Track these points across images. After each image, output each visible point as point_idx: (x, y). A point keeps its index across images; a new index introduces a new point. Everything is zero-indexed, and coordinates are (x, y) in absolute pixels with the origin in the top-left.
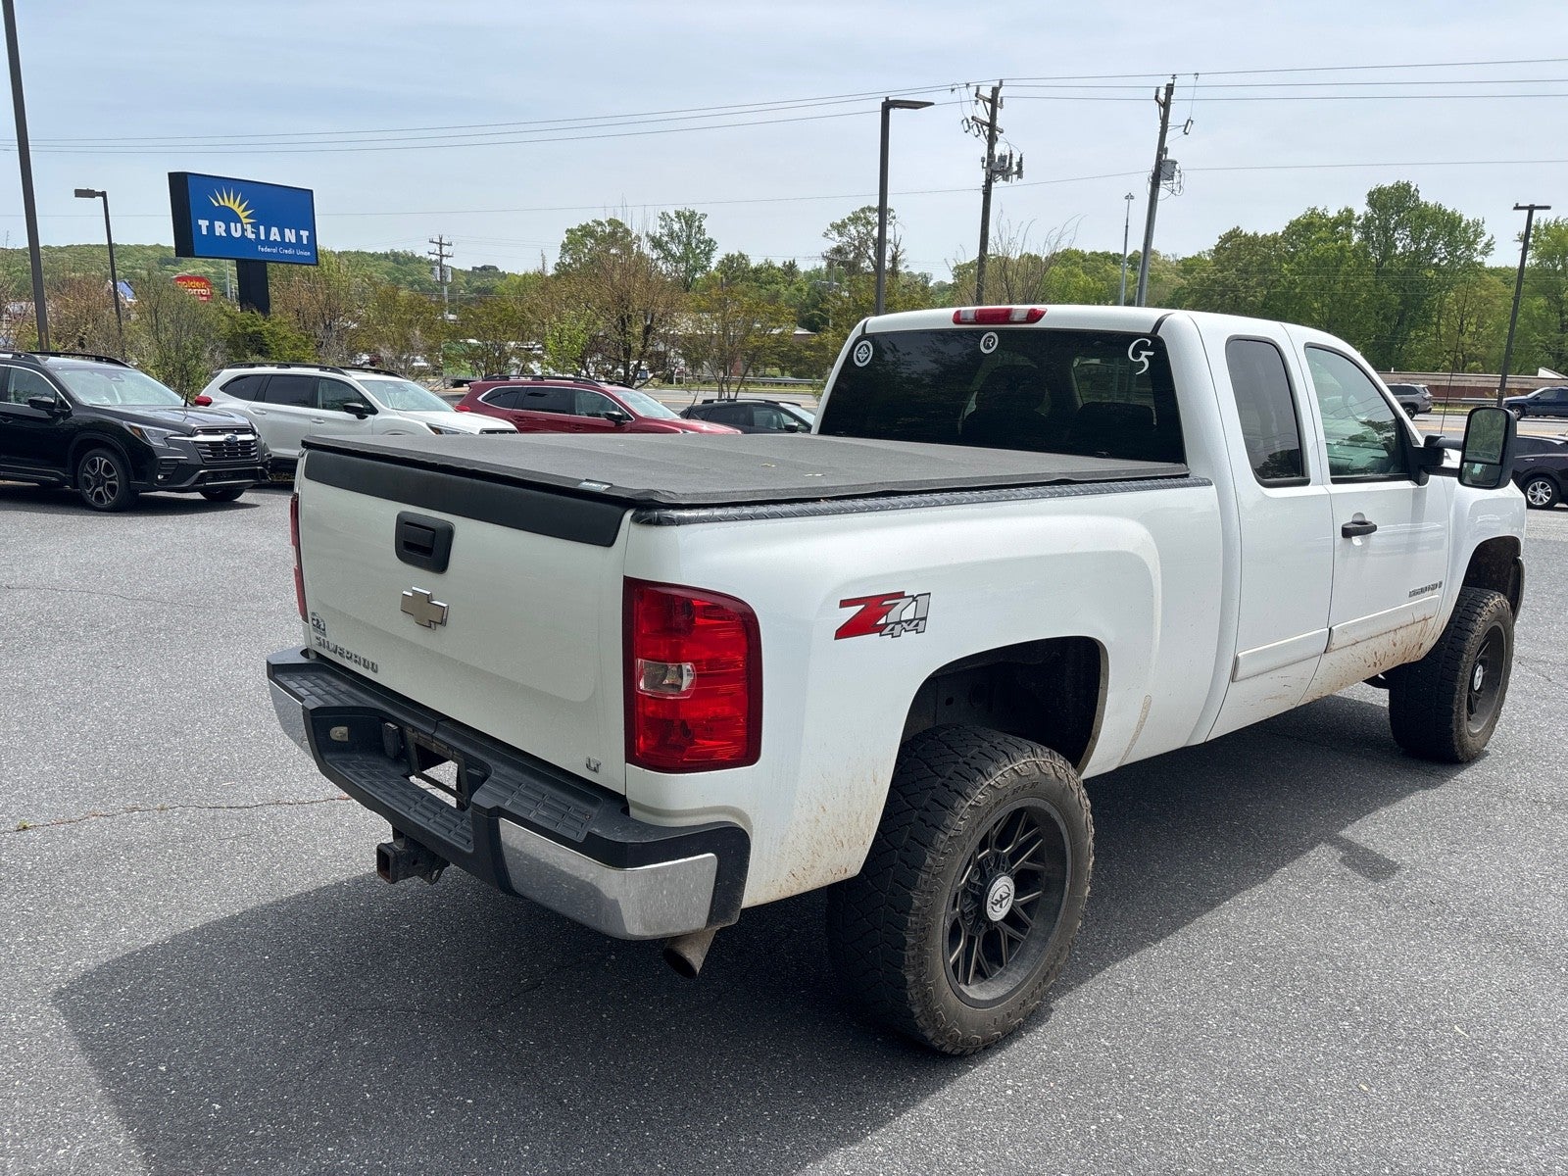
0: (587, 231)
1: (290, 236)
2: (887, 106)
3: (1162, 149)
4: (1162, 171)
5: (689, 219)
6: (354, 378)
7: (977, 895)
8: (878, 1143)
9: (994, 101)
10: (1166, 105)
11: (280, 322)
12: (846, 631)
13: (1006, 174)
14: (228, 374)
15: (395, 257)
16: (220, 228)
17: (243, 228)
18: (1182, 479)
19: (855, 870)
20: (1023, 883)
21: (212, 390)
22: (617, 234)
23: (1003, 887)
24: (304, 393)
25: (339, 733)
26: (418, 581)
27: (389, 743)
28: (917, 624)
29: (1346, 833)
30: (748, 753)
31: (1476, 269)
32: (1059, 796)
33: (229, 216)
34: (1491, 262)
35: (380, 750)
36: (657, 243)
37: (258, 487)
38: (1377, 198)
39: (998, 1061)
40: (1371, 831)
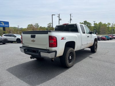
0: (29, 25)
1: (7, 25)
2: (52, 15)
3: (71, 18)
4: (71, 20)
5: (37, 24)
6: (14, 34)
7: (69, 57)
8: (65, 72)
9: (59, 15)
10: (71, 15)
11: (6, 31)
12: (62, 39)
13: (60, 20)
14: (4, 35)
15: (14, 27)
16: (1, 25)
17: (3, 25)
18: (78, 33)
19: (62, 55)
20: (71, 57)
21: (3, 36)
22: (32, 25)
23: (70, 57)
24: (10, 36)
25: (26, 50)
26: (33, 39)
27: (30, 51)
28: (65, 39)
29: (89, 56)
30: (56, 46)
31: (91, 26)
32: (73, 51)
33: (2, 24)
34: (92, 26)
35: (29, 51)
36: (35, 26)
37: (7, 43)
38: (84, 22)
39: (71, 68)
40: (91, 56)
